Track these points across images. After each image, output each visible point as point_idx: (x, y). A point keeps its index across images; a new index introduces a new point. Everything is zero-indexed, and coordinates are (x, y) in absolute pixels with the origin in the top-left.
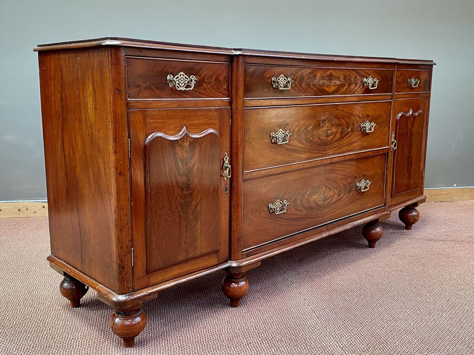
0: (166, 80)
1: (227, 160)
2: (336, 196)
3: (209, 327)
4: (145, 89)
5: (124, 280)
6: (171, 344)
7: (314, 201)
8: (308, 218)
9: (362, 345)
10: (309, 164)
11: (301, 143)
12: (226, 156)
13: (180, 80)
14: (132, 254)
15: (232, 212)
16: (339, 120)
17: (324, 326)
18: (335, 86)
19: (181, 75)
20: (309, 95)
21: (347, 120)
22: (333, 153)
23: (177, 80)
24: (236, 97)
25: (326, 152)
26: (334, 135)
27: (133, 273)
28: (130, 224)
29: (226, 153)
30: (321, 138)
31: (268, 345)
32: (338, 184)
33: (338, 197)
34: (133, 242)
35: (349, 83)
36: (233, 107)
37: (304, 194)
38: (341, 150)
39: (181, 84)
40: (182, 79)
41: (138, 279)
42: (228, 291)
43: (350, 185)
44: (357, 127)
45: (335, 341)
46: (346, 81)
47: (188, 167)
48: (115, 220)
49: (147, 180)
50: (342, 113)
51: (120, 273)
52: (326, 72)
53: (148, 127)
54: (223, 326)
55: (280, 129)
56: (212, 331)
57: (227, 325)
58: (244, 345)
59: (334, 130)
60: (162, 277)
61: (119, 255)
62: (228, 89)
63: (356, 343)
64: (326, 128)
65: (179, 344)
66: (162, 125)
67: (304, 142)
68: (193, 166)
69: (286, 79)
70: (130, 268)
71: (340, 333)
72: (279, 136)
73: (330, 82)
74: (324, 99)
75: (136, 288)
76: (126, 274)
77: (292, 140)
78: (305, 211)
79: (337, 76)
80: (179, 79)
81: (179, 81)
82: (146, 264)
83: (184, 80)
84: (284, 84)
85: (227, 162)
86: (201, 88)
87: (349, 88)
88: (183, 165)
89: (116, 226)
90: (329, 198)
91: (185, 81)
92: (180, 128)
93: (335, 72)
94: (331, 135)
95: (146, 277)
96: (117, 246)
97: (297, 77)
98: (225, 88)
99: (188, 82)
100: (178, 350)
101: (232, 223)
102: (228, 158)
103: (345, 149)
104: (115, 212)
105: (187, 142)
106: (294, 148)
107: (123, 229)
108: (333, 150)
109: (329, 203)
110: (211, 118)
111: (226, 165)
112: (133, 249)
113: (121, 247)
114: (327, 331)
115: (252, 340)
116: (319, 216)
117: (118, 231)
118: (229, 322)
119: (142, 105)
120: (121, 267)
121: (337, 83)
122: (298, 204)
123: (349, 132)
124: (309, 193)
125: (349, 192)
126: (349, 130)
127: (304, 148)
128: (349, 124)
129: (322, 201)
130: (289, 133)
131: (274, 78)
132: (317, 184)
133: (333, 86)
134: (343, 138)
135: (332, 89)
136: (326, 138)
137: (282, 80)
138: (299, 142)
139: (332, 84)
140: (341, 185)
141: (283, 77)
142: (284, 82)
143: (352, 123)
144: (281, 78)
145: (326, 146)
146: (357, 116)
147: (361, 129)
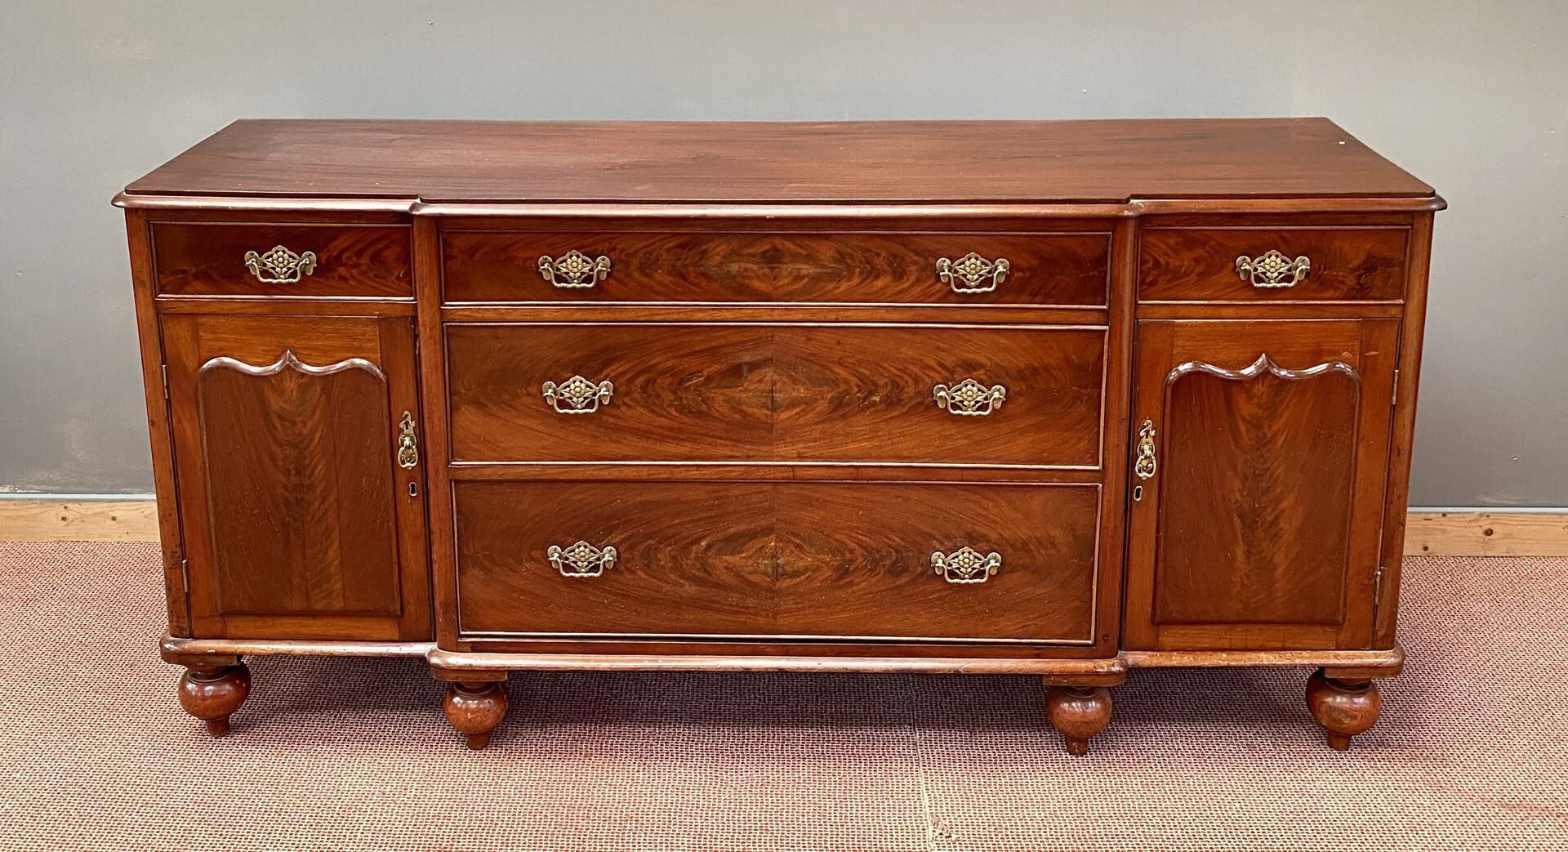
0: (241, 263)
1: (410, 428)
2: (828, 573)
4: (196, 278)
7: (727, 568)
8: (705, 607)
10: (697, 470)
11: (662, 416)
12: (408, 419)
13: (276, 262)
14: (185, 571)
16: (824, 367)
19: (277, 251)
21: (866, 372)
22: (799, 453)
23: (268, 261)
25: (768, 448)
26: (803, 406)
27: (189, 607)
28: (176, 517)
29: (406, 412)
30: (746, 409)
32: (842, 542)
34: (185, 550)
35: (861, 273)
36: (419, 318)
37: (689, 545)
38: (838, 450)
39: (278, 269)
40: (281, 259)
41: (200, 619)
43: (897, 552)
44: (917, 394)
46: (850, 266)
47: (297, 431)
50: (839, 350)
53: (203, 345)
55: (578, 376)
60: (255, 628)
62: (408, 279)
64: (765, 386)
66: (234, 345)
67: (675, 413)
68: (312, 432)
69: (586, 258)
70: (181, 595)
72: (572, 391)
73: (773, 268)
75: (196, 633)
76: (174, 604)
77: (625, 404)
78: (691, 589)
79: (805, 253)
80: (273, 260)
81: (272, 263)
83: (287, 261)
84: (584, 272)
85: (409, 432)
86: (334, 278)
90: (796, 574)
91: (289, 263)
92: (277, 354)
93: (793, 242)
94: (788, 405)
95: (219, 619)
97: (635, 255)
98: (401, 275)
99: (296, 265)
102: (412, 424)
103: (855, 448)
106: (633, 425)
108: (800, 445)
110: (360, 337)
112: (184, 562)
116: (751, 611)
119: (188, 307)
121: (805, 271)
122: (661, 564)
123: (874, 404)
124: (709, 547)
125: (893, 571)
126: (876, 399)
127: (673, 429)
128: (872, 381)
129: (766, 574)
130: (611, 387)
131: (545, 259)
132: (742, 528)
133: (786, 278)
134: (843, 417)
135: (785, 285)
136: (767, 412)
137: (575, 263)
138: (654, 412)
139: (784, 273)
140: (853, 545)
141: (578, 256)
142: (584, 267)
143: (886, 380)
144: (570, 258)
145: (770, 431)
146: (912, 363)
147: (934, 402)
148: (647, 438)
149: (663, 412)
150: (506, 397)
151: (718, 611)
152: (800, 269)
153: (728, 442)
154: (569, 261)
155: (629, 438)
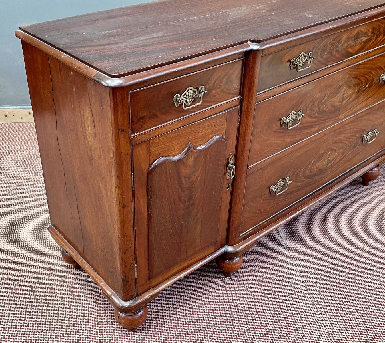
0: (172, 102)
1: (232, 160)
2: (340, 156)
3: (205, 307)
4: (150, 119)
5: (128, 291)
6: (171, 330)
7: (316, 168)
8: (308, 186)
9: (353, 341)
10: (318, 136)
11: (313, 118)
12: (231, 157)
13: (188, 97)
14: (136, 269)
15: (233, 205)
16: (358, 79)
17: (316, 309)
18: (361, 43)
19: (188, 91)
20: (329, 64)
21: (367, 77)
22: (345, 116)
23: (184, 98)
24: (249, 95)
25: (338, 118)
26: (350, 97)
27: (136, 283)
28: (133, 247)
29: (231, 154)
30: (335, 104)
31: (262, 336)
32: (345, 143)
33: (342, 156)
34: (136, 260)
35: (377, 35)
36: (244, 105)
37: (309, 165)
38: (355, 110)
39: (188, 100)
40: (190, 94)
41: (141, 286)
42: (223, 267)
43: (356, 140)
44: (377, 80)
45: (327, 333)
47: (191, 181)
48: (119, 244)
49: (150, 205)
50: (363, 71)
51: (125, 285)
52: (353, 31)
53: (152, 155)
54: (218, 305)
55: (293, 112)
56: (207, 312)
57: (221, 303)
58: (239, 334)
59: (350, 92)
60: (163, 277)
61: (124, 272)
62: (239, 87)
63: (348, 336)
64: (342, 93)
65: (178, 329)
66: (166, 149)
67: (316, 115)
68: (197, 179)
69: (306, 55)
70: (134, 280)
71: (332, 321)
72: (290, 119)
73: (355, 42)
74: (346, 63)
75: (139, 293)
76: (130, 286)
78: (306, 181)
79: (365, 32)
81: (186, 98)
82: (148, 273)
83: (192, 95)
84: (304, 62)
85: (231, 161)
87: (376, 40)
88: (186, 181)
89: (120, 249)
90: (333, 160)
92: (185, 146)
93: (363, 28)
94: (346, 98)
95: (149, 282)
96: (121, 265)
97: (320, 48)
99: (196, 96)
100: (177, 338)
101: (232, 214)
102: (233, 158)
103: (358, 108)
104: (119, 238)
105: (191, 158)
106: (305, 125)
107: (127, 252)
108: (346, 112)
109: (331, 165)
110: (219, 124)
111: (231, 165)
112: (136, 265)
113: (125, 266)
114: (319, 317)
115: (246, 327)
116: (320, 180)
117: (122, 253)
118: (223, 299)
119: (145, 138)
120: (126, 281)
121: (363, 40)
122: (300, 176)
123: (367, 88)
124: (313, 163)
125: (354, 147)
126: (367, 86)
127: (315, 122)
128: (368, 80)
129: (325, 165)
130: (302, 112)
131: (293, 60)
132: (323, 151)
133: (358, 44)
134: (358, 97)
135: (357, 48)
136: (340, 103)
137: (302, 59)
138: (311, 117)
139: (358, 42)
140: (347, 143)
141: (303, 55)
142: (304, 59)
143: (371, 78)
144: (301, 56)
145: (339, 111)
146: (378, 69)
147: (380, 81)
148: (307, 129)
149: (314, 116)
150: (269, 130)
151: (312, 184)
152: (362, 39)
153: (328, 120)
154: (301, 58)
155: (302, 131)
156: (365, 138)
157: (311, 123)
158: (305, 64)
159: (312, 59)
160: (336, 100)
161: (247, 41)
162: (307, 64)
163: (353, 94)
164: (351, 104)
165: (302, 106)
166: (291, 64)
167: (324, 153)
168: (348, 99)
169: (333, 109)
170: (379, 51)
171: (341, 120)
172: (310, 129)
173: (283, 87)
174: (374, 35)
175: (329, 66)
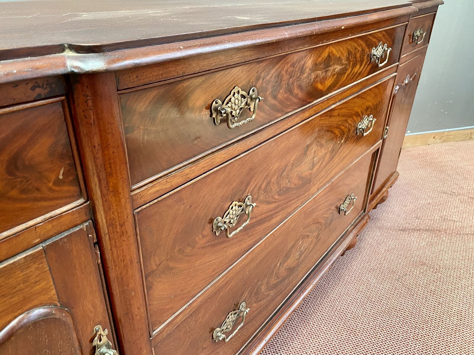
1: (104, 338)
2: (314, 241)
7: (285, 270)
11: (272, 203)
12: (101, 332)
16: (332, 132)
18: (334, 75)
20: (289, 110)
21: (343, 127)
22: (318, 189)
25: (309, 192)
26: (322, 160)
29: (97, 328)
30: (303, 175)
32: (320, 223)
33: (317, 240)
35: (352, 64)
37: (274, 271)
43: (332, 214)
44: (354, 131)
46: (350, 61)
50: (338, 119)
52: (323, 52)
55: (234, 203)
59: (323, 152)
62: (71, 178)
64: (312, 157)
67: (277, 197)
72: (231, 216)
73: (326, 72)
74: (314, 108)
78: (272, 293)
79: (338, 56)
84: (241, 108)
85: (103, 341)
87: (352, 72)
90: (306, 249)
93: (336, 49)
94: (317, 163)
97: (269, 81)
98: (61, 177)
102: (106, 332)
103: (333, 173)
106: (259, 218)
108: (319, 183)
109: (305, 257)
111: (103, 350)
116: (291, 282)
121: (336, 70)
122: (262, 291)
123: (342, 144)
124: (280, 265)
125: (330, 224)
126: (343, 141)
127: (276, 208)
128: (343, 132)
129: (297, 260)
130: (251, 199)
131: (216, 103)
132: (292, 243)
133: (330, 77)
134: (333, 158)
135: (328, 83)
136: (310, 172)
137: (237, 101)
138: (269, 203)
139: (329, 74)
140: (322, 221)
141: (238, 92)
142: (242, 103)
143: (347, 129)
144: (233, 96)
145: (310, 182)
146: (355, 115)
147: (357, 133)
148: (264, 223)
149: (273, 200)
150: (188, 250)
153: (295, 200)
154: (233, 99)
155: (256, 228)
156: (343, 208)
157: (270, 211)
158: (245, 112)
159: (258, 100)
160: (304, 169)
161: (60, 48)
162: (248, 111)
163: (326, 154)
164: (324, 170)
165: (250, 188)
166: (213, 112)
167: (293, 246)
168: (320, 164)
169: (301, 182)
170: (356, 89)
171: (313, 195)
172: (269, 220)
173: (202, 163)
174: (350, 63)
175: (290, 114)
